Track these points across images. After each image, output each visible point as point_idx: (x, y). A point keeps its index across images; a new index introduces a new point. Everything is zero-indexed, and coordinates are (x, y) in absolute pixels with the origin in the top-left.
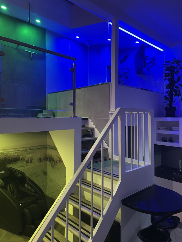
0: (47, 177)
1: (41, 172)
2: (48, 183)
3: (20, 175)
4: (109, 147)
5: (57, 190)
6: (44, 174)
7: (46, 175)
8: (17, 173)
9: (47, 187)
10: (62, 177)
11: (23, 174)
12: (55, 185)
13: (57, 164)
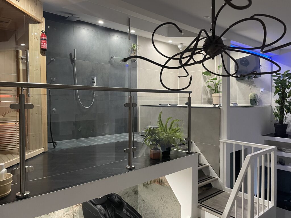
0: (138, 196)
1: (132, 191)
2: (139, 203)
3: (117, 199)
4: (219, 177)
5: (152, 212)
6: (135, 193)
7: (137, 194)
8: (114, 197)
9: (138, 207)
10: (158, 199)
11: (120, 198)
12: (149, 207)
13: (152, 184)
